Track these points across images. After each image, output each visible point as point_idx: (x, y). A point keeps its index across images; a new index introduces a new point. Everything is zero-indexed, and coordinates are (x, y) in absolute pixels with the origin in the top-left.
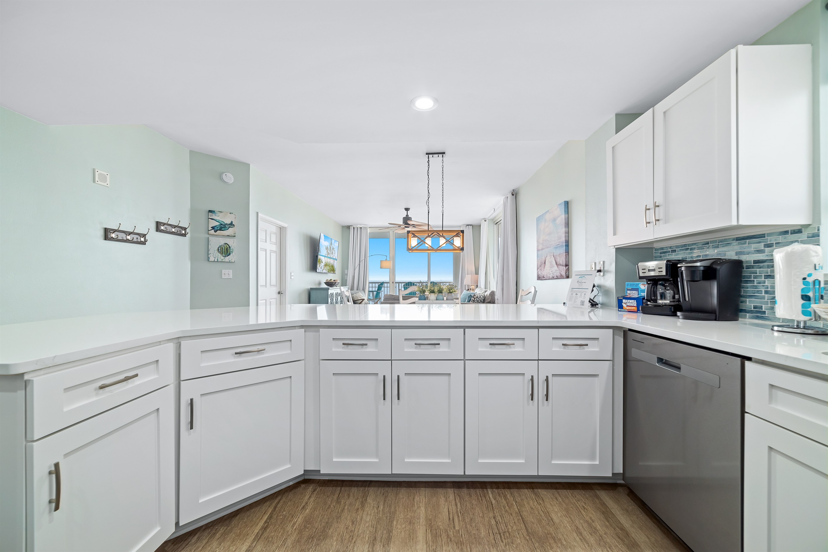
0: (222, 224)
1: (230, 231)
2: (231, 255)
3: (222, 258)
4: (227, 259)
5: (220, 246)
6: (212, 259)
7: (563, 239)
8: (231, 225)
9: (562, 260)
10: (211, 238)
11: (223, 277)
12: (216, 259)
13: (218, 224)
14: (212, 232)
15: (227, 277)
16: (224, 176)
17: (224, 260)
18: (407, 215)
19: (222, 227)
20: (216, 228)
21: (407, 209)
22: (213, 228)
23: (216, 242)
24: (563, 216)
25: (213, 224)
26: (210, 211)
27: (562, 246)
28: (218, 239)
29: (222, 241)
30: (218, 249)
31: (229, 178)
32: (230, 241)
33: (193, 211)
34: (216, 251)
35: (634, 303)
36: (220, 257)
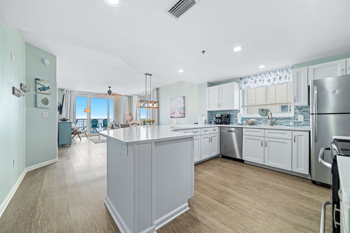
0: (44, 87)
1: (47, 91)
2: (48, 104)
3: (44, 106)
4: (46, 106)
5: (43, 99)
6: (38, 106)
7: (183, 107)
8: (48, 88)
9: (183, 112)
10: (38, 95)
11: (43, 116)
12: (41, 106)
13: (42, 87)
14: (39, 91)
15: (45, 116)
16: (45, 61)
17: (45, 107)
18: (110, 90)
19: (44, 89)
20: (41, 89)
21: (110, 87)
22: (39, 89)
23: (41, 97)
24: (183, 100)
25: (39, 86)
26: (36, 79)
27: (183, 108)
28: (41, 95)
29: (44, 96)
30: (42, 101)
31: (47, 62)
32: (48, 97)
33: (27, 78)
34: (41, 102)
35: (214, 122)
36: (43, 106)
